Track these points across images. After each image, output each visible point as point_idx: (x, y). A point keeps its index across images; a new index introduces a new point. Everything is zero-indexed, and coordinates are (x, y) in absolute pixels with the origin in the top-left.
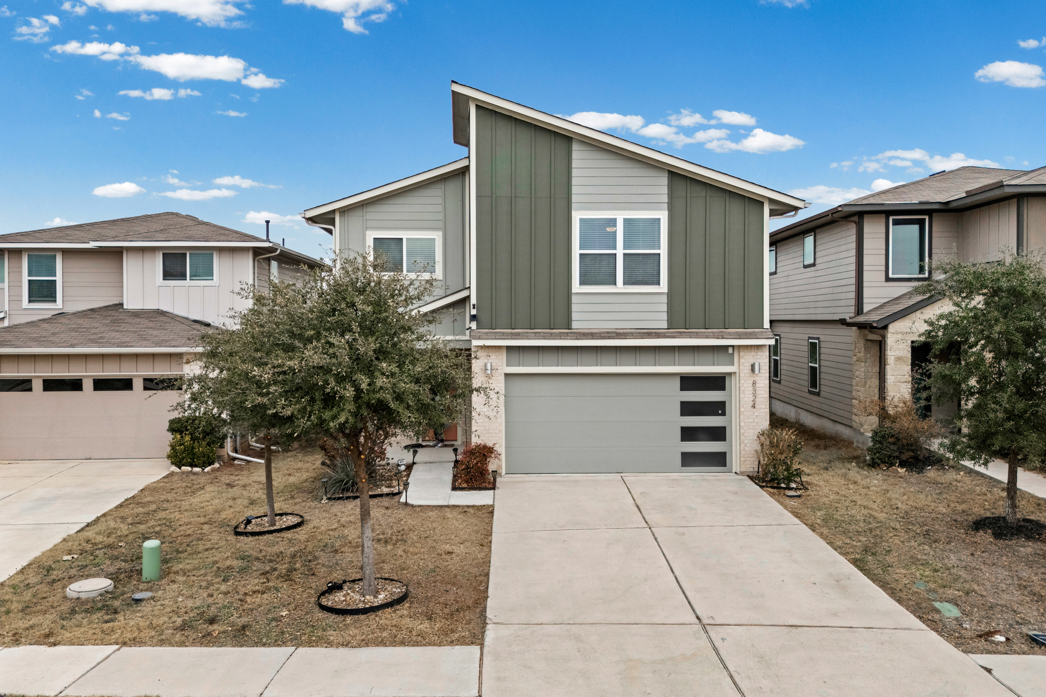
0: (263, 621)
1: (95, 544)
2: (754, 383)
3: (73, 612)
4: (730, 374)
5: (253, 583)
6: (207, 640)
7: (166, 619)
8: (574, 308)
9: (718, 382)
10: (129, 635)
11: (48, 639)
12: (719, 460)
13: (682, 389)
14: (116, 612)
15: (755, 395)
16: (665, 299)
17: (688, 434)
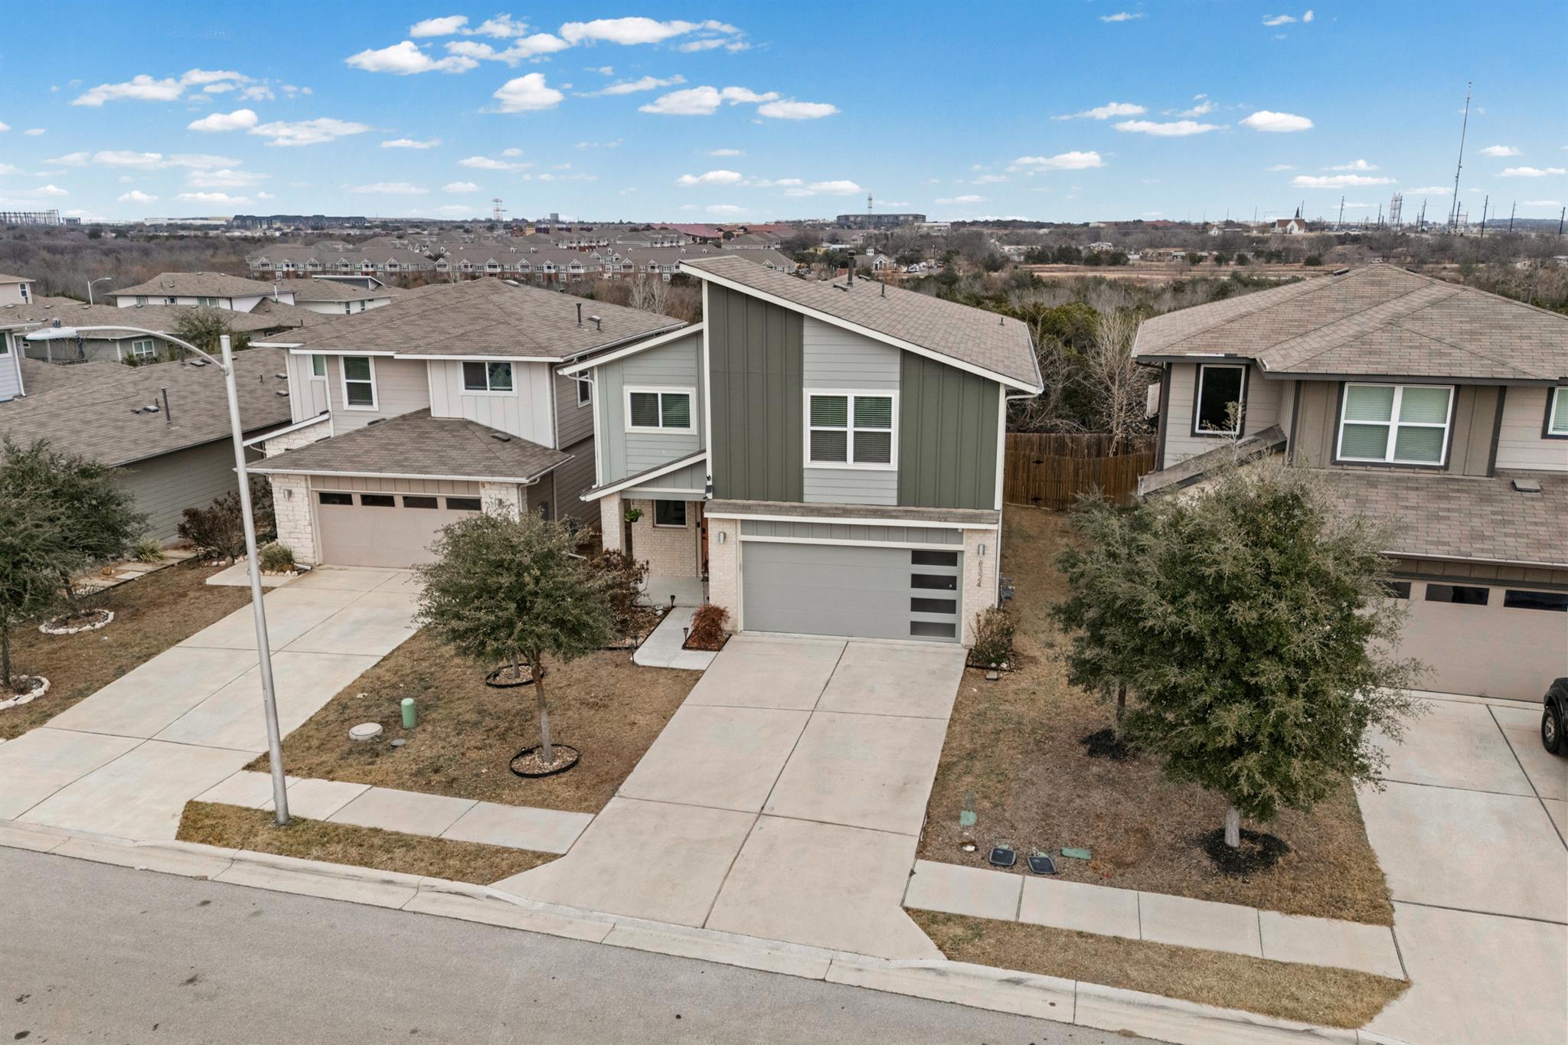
0: (468, 775)
1: (384, 682)
2: (980, 563)
3: (350, 752)
4: (962, 552)
5: (477, 738)
6: (428, 788)
7: (407, 766)
8: (806, 482)
9: (951, 558)
10: (380, 778)
11: (329, 775)
12: (950, 630)
13: (913, 563)
14: (377, 755)
15: (980, 575)
16: (895, 477)
17: (918, 605)
